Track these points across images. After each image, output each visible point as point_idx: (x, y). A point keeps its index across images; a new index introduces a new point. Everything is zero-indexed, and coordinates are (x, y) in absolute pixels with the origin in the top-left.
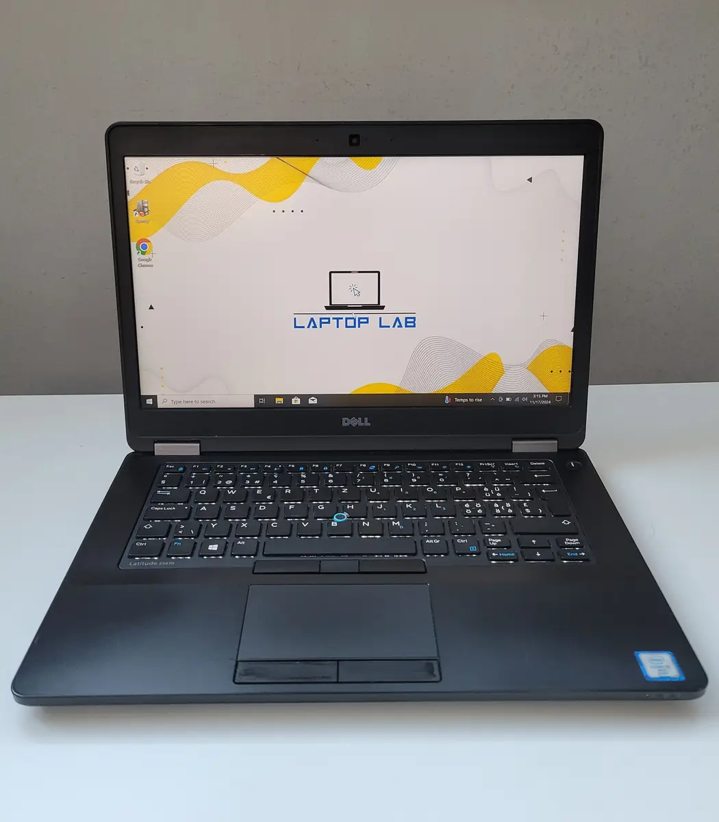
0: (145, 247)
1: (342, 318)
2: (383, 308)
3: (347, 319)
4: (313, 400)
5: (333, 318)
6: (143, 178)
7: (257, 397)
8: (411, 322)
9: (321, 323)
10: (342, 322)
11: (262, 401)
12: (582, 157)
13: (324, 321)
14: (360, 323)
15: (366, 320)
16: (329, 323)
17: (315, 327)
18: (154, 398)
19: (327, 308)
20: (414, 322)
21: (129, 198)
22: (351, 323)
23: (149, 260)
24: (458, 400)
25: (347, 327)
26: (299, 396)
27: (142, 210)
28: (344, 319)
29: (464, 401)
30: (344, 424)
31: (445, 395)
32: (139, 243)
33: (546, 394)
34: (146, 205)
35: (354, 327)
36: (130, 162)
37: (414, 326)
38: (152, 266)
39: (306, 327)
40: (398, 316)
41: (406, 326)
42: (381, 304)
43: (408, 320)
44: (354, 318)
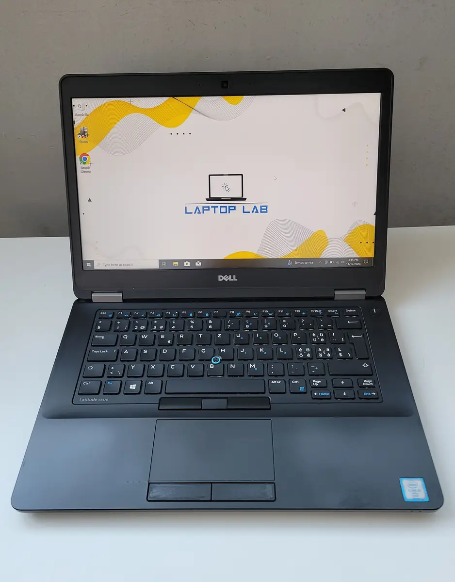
0: (85, 159)
1: (218, 207)
2: (245, 199)
3: (221, 207)
4: (198, 263)
5: (212, 207)
6: (84, 112)
7: (161, 261)
8: (264, 209)
9: (203, 210)
10: (218, 210)
11: (164, 264)
12: (380, 93)
13: (206, 209)
14: (230, 210)
15: (234, 208)
16: (209, 210)
17: (199, 213)
18: (92, 262)
19: (208, 200)
20: (266, 209)
21: (75, 126)
22: (223, 210)
23: (88, 168)
24: (296, 263)
25: (221, 212)
26: (189, 260)
27: (84, 134)
28: (219, 207)
29: (301, 263)
30: (220, 280)
31: (288, 259)
32: (81, 157)
33: (357, 258)
34: (86, 130)
35: (226, 212)
36: (75, 101)
38: (90, 172)
40: (255, 205)
41: (261, 212)
42: (244, 197)
43: (263, 208)
44: (226, 207)
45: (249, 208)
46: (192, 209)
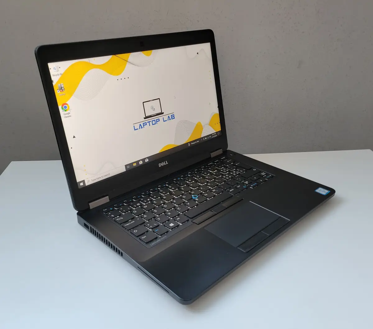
0: (66, 107)
1: (150, 121)
3: (152, 121)
4: (147, 160)
5: (148, 122)
6: (59, 73)
7: (126, 166)
8: (173, 117)
9: (144, 125)
10: (151, 123)
11: (128, 167)
12: (210, 43)
13: (145, 124)
14: (157, 122)
15: (158, 120)
16: (146, 124)
17: (142, 128)
18: (83, 181)
19: (145, 118)
20: (174, 117)
21: (54, 84)
22: (154, 123)
23: (69, 113)
24: (192, 144)
25: (153, 124)
27: (61, 89)
28: (151, 122)
29: (194, 143)
30: (160, 166)
31: (188, 143)
33: (215, 133)
34: (62, 86)
35: (155, 124)
36: (51, 66)
37: (174, 118)
38: (70, 116)
39: (139, 129)
40: (168, 115)
41: (172, 119)
42: (162, 112)
43: (172, 116)
44: (155, 120)
45: (166, 118)
46: (137, 126)
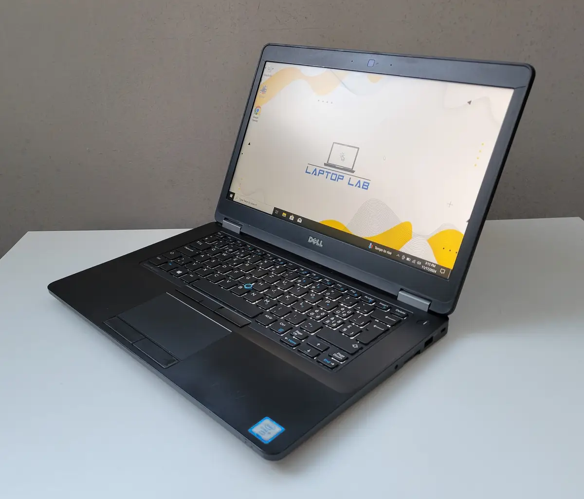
0: (258, 111)
1: (330, 173)
2: (353, 172)
3: (333, 174)
4: (300, 220)
5: (326, 172)
6: (270, 74)
7: (275, 209)
8: (366, 186)
9: (319, 173)
10: (330, 175)
11: (277, 212)
12: (513, 91)
13: (321, 172)
14: (338, 178)
15: (342, 178)
16: (323, 174)
17: (315, 174)
18: (234, 194)
19: (325, 164)
20: (367, 186)
21: (261, 83)
22: (334, 177)
23: (257, 118)
24: (376, 248)
25: (331, 179)
26: (294, 215)
27: (264, 91)
29: (381, 250)
30: (309, 241)
31: (371, 242)
32: (256, 108)
33: (435, 264)
34: (266, 88)
35: (335, 180)
36: (268, 65)
37: (367, 189)
38: (256, 121)
40: (360, 179)
41: (363, 188)
42: (353, 170)
43: (365, 184)
44: (337, 175)
45: (354, 181)
46: (311, 170)
